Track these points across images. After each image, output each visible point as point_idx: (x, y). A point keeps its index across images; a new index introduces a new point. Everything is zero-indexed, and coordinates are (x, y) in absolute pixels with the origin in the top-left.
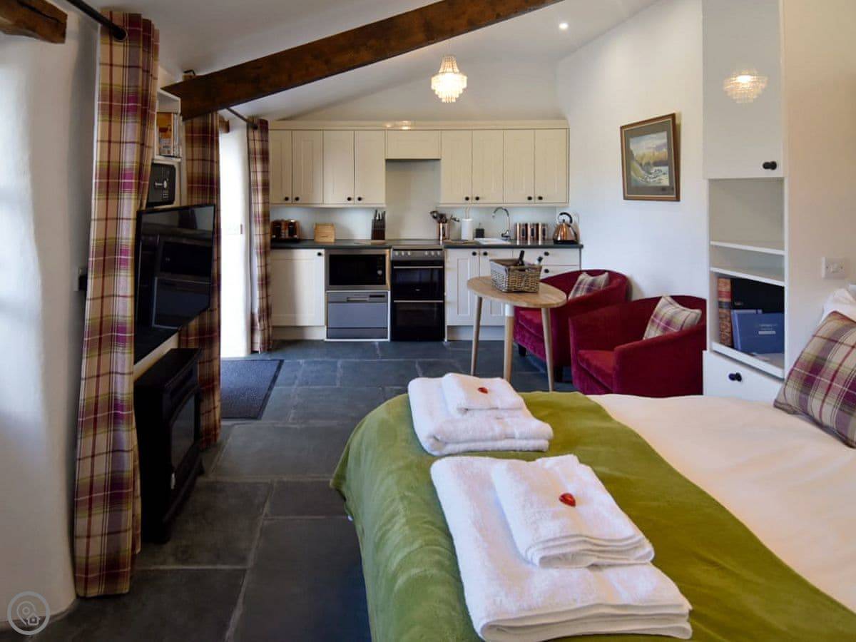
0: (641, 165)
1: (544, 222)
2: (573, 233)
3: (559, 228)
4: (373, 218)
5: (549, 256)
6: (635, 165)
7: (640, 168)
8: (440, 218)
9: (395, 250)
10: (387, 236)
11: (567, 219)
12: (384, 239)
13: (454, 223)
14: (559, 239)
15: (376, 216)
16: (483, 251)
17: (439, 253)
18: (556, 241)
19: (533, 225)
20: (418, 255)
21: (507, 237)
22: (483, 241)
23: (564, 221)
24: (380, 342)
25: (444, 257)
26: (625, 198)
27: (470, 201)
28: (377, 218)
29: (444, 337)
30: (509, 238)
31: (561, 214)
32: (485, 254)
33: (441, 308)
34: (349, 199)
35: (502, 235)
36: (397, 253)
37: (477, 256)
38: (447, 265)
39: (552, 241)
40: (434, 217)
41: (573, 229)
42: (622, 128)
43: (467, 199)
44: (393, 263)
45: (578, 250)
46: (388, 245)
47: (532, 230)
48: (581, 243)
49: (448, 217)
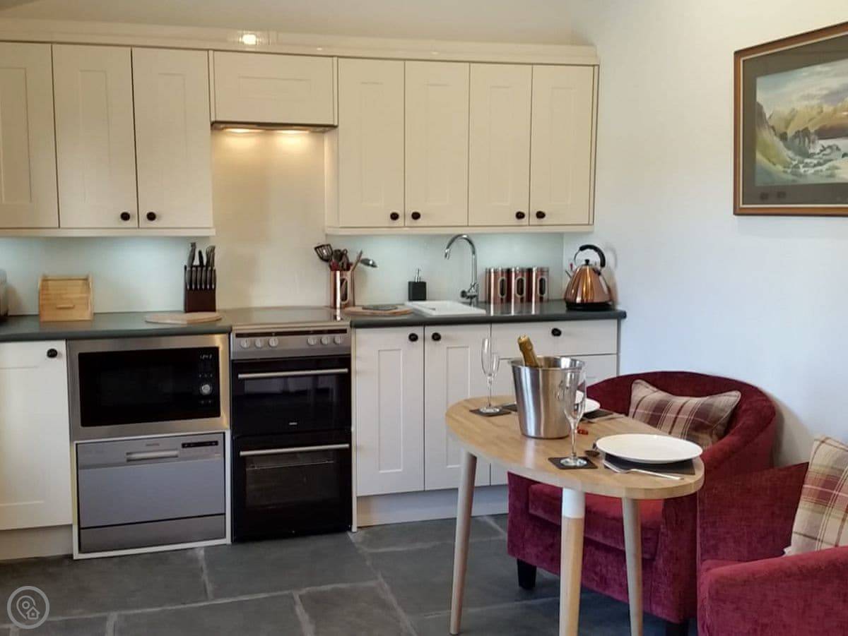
0: (783, 137)
1: (543, 264)
2: (605, 289)
3: (578, 278)
4: (185, 262)
5: (560, 338)
6: (766, 136)
7: (781, 144)
8: (336, 260)
9: (238, 335)
10: (221, 301)
11: (594, 258)
12: (213, 309)
13: (364, 272)
14: (578, 300)
15: (192, 258)
16: (430, 331)
17: (339, 338)
18: (571, 306)
19: (522, 271)
20: (295, 346)
21: (471, 297)
22: (428, 308)
23: (587, 261)
24: (207, 548)
25: (350, 348)
26: (738, 212)
27: (399, 222)
28: (197, 262)
29: (351, 522)
30: (474, 300)
31: (582, 248)
32: (436, 337)
33: (344, 460)
34: (125, 217)
35: (463, 294)
36: (245, 343)
37: (419, 342)
38: (356, 365)
39: (564, 305)
40: (322, 258)
41: (604, 279)
42: (738, 54)
43: (394, 216)
44: (238, 366)
45: (615, 322)
46: (224, 324)
47: (520, 282)
48: (620, 308)
49: (352, 258)
